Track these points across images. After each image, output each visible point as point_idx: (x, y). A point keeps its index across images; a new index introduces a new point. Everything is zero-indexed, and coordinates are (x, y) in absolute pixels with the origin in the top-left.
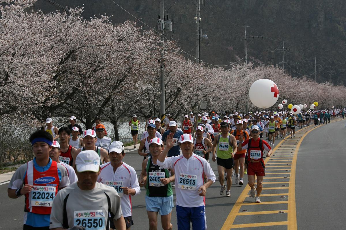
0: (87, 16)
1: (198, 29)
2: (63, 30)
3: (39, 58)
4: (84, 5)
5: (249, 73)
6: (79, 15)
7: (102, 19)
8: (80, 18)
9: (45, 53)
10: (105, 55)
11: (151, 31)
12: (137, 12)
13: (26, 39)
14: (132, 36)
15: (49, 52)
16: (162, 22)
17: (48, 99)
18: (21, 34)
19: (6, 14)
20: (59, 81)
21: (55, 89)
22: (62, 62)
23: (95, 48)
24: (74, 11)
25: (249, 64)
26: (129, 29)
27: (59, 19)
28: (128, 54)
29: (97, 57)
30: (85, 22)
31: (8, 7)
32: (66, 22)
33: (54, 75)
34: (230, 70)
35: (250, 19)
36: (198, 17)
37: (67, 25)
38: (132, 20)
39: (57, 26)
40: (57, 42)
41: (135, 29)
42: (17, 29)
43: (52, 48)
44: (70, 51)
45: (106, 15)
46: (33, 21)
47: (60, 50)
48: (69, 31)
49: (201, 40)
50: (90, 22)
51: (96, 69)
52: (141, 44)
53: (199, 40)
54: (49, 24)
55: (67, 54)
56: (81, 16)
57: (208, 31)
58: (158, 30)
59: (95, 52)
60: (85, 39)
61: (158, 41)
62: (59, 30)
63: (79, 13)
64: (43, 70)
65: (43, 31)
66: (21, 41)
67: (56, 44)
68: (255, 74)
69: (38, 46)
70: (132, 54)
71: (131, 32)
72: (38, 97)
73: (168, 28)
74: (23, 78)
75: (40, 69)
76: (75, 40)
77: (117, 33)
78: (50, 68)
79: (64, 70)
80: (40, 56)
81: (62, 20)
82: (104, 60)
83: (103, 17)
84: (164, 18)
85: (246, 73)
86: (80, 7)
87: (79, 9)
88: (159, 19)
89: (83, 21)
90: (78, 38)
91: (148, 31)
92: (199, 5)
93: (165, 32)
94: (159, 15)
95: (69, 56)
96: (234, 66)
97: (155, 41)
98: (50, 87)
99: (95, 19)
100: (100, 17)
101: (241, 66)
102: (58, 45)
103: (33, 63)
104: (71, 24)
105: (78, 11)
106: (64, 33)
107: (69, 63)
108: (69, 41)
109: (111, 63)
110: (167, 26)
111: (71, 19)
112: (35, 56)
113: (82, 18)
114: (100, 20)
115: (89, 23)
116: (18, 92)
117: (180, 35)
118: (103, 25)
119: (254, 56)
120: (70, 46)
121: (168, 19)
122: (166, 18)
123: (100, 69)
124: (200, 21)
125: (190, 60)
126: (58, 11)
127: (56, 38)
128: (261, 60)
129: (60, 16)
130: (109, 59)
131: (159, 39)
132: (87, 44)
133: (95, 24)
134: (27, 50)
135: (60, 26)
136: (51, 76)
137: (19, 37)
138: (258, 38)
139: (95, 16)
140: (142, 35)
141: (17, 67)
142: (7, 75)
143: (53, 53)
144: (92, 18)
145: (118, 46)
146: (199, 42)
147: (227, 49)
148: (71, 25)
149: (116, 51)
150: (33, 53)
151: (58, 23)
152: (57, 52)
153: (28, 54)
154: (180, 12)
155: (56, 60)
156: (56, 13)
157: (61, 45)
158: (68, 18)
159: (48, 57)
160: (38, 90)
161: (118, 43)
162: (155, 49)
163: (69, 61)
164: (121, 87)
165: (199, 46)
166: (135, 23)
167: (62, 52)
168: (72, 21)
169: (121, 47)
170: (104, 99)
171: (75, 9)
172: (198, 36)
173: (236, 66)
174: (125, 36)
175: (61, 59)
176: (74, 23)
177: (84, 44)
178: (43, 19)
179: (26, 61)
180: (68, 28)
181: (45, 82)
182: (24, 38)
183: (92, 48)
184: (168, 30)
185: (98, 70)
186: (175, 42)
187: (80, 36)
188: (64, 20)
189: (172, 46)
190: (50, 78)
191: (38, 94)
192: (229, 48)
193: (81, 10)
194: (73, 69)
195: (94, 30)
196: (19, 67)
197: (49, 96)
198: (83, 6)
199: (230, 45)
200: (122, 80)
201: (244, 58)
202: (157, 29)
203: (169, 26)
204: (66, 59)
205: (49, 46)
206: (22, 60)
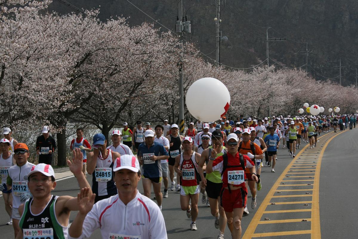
0: (103, 18)
1: (218, 31)
2: (78, 32)
3: (54, 62)
4: (100, 6)
5: (271, 76)
6: (95, 16)
7: (118, 21)
8: (96, 19)
9: (60, 56)
10: (122, 58)
11: (170, 33)
12: (155, 14)
13: (41, 42)
14: (150, 39)
15: (64, 55)
16: (181, 23)
17: (63, 104)
18: (36, 37)
19: (21, 17)
20: (74, 86)
21: (71, 94)
22: (77, 66)
23: (111, 51)
24: (89, 13)
25: (271, 67)
26: (147, 31)
27: (75, 21)
28: (146, 57)
29: (114, 60)
30: (102, 24)
31: (22, 9)
32: (81, 24)
33: (69, 79)
34: (251, 74)
35: (272, 20)
36: (218, 18)
37: (82, 27)
38: (149, 21)
39: (72, 28)
40: (73, 45)
41: (153, 31)
42: (31, 32)
43: (67, 52)
44: (86, 54)
45: (123, 17)
46: (48, 24)
47: (76, 53)
48: (85, 34)
49: (221, 42)
50: (107, 24)
51: (112, 72)
52: (159, 47)
53: (219, 42)
54: (64, 26)
55: (83, 57)
56: (97, 18)
57: (228, 32)
58: (177, 32)
59: (111, 55)
60: (101, 42)
61: (177, 43)
62: (74, 33)
63: (95, 14)
64: (58, 74)
65: (58, 34)
66: (35, 44)
67: (71, 47)
68: (277, 77)
69: (53, 49)
70: (150, 57)
71: (149, 34)
72: (53, 101)
73: (186, 30)
74: (38, 82)
75: (55, 73)
76: (91, 43)
77: (134, 35)
78: (65, 72)
79: (80, 73)
80: (55, 59)
81: (78, 22)
82: (121, 63)
83: (119, 18)
84: (183, 19)
85: (268, 77)
86: (96, 9)
87: (95, 11)
88: (178, 20)
89: (99, 23)
90: (94, 41)
91: (166, 34)
92: (219, 5)
93: (184, 34)
94: (177, 17)
95: (85, 59)
96: (256, 69)
97: (173, 44)
98: (65, 91)
99: (111, 21)
100: (116, 19)
101: (263, 69)
102: (74, 48)
103: (48, 67)
104: (86, 26)
105: (94, 12)
106: (80, 36)
107: (85, 66)
108: (85, 44)
109: (128, 66)
110: (186, 27)
111: (87, 21)
112: (50, 59)
113: (98, 20)
114: (116, 22)
115: (105, 25)
116: (33, 97)
117: (199, 37)
118: (120, 27)
119: (276, 59)
120: (86, 49)
121: (186, 21)
122: (185, 19)
123: (117, 73)
124: (220, 22)
125: (210, 63)
126: (73, 13)
127: (71, 41)
128: (283, 63)
129: (76, 18)
130: (126, 62)
131: (178, 41)
132: (103, 47)
133: (111, 26)
134: (42, 54)
135: (75, 28)
136: (67, 80)
137: (33, 40)
138: (280, 39)
139: (111, 18)
140: (160, 37)
141: (32, 71)
142: (21, 80)
143: (68, 56)
144: (108, 20)
145: (136, 49)
146: (219, 45)
147: (248, 51)
148: (86, 28)
149: (133, 54)
150: (48, 57)
151: (73, 26)
152: (72, 56)
153: (42, 57)
154: (199, 14)
155: (72, 64)
156: (72, 15)
157: (77, 48)
158: (83, 20)
159: (63, 61)
160: (53, 95)
161: (135, 46)
162: (174, 52)
163: (85, 65)
164: (138, 92)
165: (219, 48)
166: (153, 25)
167: (77, 55)
168: (88, 23)
169: (139, 50)
170: (121, 103)
171: (91, 11)
172: (217, 37)
173: (257, 69)
174: (142, 39)
175: (77, 62)
176: (89, 26)
177: (101, 47)
178: (58, 21)
179: (41, 65)
180: (83, 30)
181: (60, 86)
182: (38, 40)
183: (109, 51)
184: (187, 31)
185: (114, 74)
186: (194, 44)
187: (96, 38)
188: (79, 22)
189: (191, 48)
190: (66, 82)
191: (54, 98)
192: (250, 50)
193: (97, 11)
194: (89, 72)
195: (111, 33)
196: (34, 71)
197: (65, 100)
198: (99, 8)
199: (251, 47)
200: (139, 84)
201: (266, 60)
202: (175, 31)
203: (187, 28)
204: (82, 62)
205: (64, 49)
206: (36, 63)
